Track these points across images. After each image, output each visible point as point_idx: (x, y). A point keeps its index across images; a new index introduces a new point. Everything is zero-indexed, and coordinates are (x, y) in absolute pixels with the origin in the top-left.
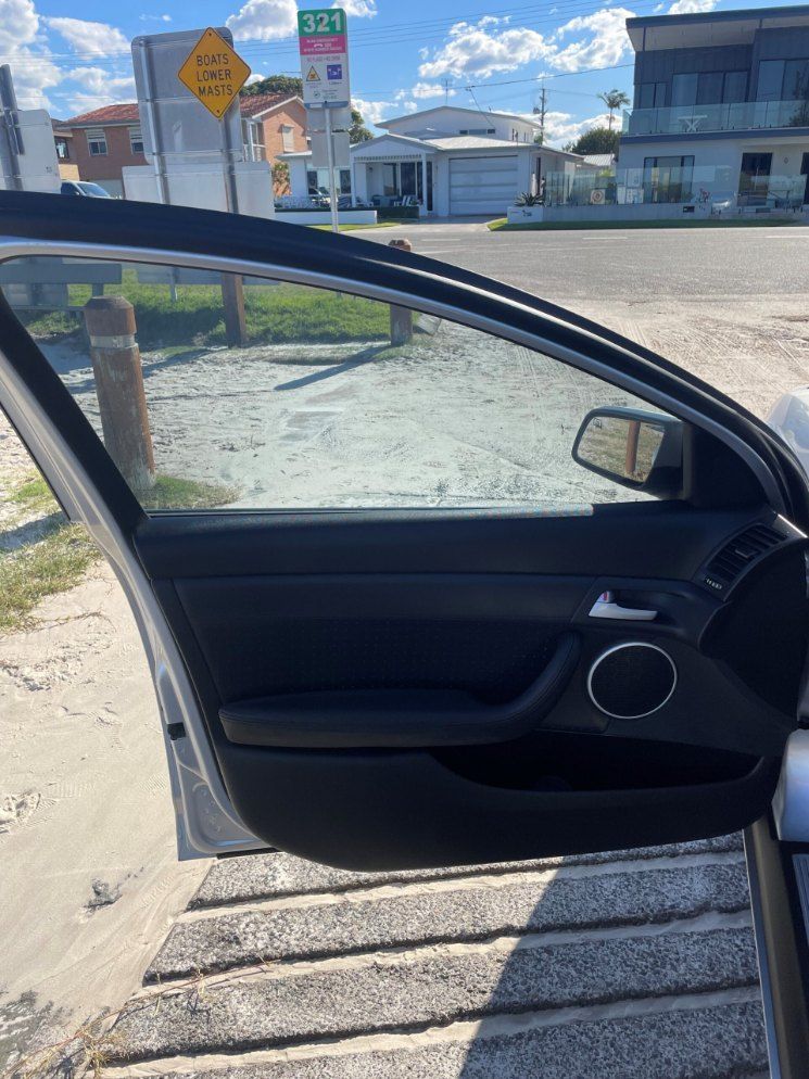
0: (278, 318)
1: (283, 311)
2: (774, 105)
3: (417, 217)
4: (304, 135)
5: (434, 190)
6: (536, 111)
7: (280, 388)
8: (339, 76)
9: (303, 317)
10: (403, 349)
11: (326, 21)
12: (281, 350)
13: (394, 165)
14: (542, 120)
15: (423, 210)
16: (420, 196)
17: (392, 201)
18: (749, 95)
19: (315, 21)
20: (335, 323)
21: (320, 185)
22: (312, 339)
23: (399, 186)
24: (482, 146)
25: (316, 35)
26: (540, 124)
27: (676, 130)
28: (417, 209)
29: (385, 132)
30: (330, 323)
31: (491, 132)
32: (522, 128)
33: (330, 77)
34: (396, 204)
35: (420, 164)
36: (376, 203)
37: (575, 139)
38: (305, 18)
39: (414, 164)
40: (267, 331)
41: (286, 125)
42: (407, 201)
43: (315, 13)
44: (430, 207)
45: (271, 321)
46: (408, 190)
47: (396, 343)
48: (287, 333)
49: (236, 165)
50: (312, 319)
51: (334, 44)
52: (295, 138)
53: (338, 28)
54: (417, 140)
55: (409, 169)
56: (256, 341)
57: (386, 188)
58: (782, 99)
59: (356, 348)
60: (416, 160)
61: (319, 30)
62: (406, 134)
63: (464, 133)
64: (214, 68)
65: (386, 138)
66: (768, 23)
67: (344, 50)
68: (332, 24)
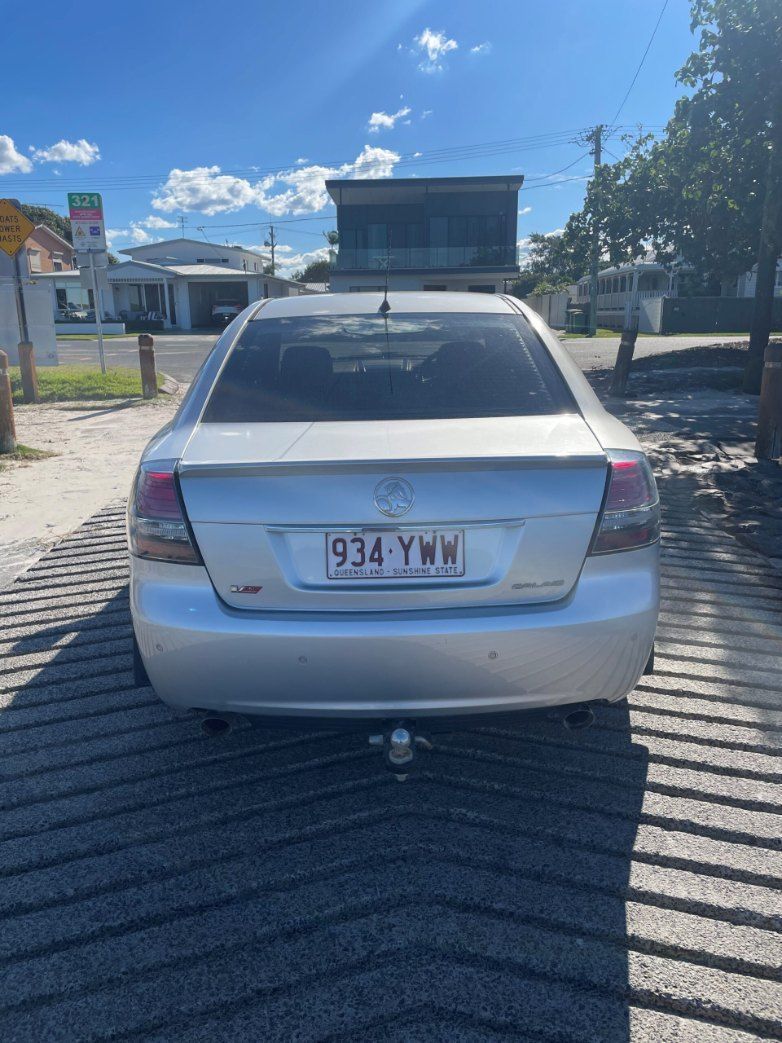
0: (60, 386)
1: (64, 382)
2: (443, 250)
3: (162, 329)
4: (50, 257)
5: (176, 308)
6: (266, 244)
7: (70, 420)
8: (99, 234)
9: (79, 385)
10: (152, 401)
11: (88, 200)
12: (66, 404)
13: (139, 286)
14: (272, 252)
15: (167, 324)
16: (164, 312)
17: (138, 317)
18: (425, 243)
19: (80, 200)
20: (103, 388)
21: (68, 302)
22: (88, 398)
23: (145, 304)
24: (216, 273)
25: (81, 208)
26: (270, 256)
27: (374, 266)
28: (162, 322)
29: (129, 258)
30: (99, 388)
31: (224, 262)
32: (251, 260)
33: (92, 234)
34: (143, 318)
35: (162, 286)
36: (123, 317)
37: (303, 268)
38: (73, 197)
39: (156, 286)
40: (53, 394)
41: (33, 249)
42: (152, 316)
43: (80, 195)
44: (174, 321)
45: (55, 388)
46: (153, 306)
47: (147, 397)
48: (69, 395)
49: (24, 287)
50: (86, 386)
51: (94, 214)
52: (42, 260)
53: (96, 205)
54: (159, 266)
55: (152, 289)
56: (45, 400)
57: (132, 305)
58: (449, 246)
59: (119, 401)
60: (159, 282)
61: (84, 204)
62: (148, 261)
63: (200, 261)
64: (8, 224)
65: (129, 263)
66: (432, 189)
67: (101, 218)
68: (92, 202)
